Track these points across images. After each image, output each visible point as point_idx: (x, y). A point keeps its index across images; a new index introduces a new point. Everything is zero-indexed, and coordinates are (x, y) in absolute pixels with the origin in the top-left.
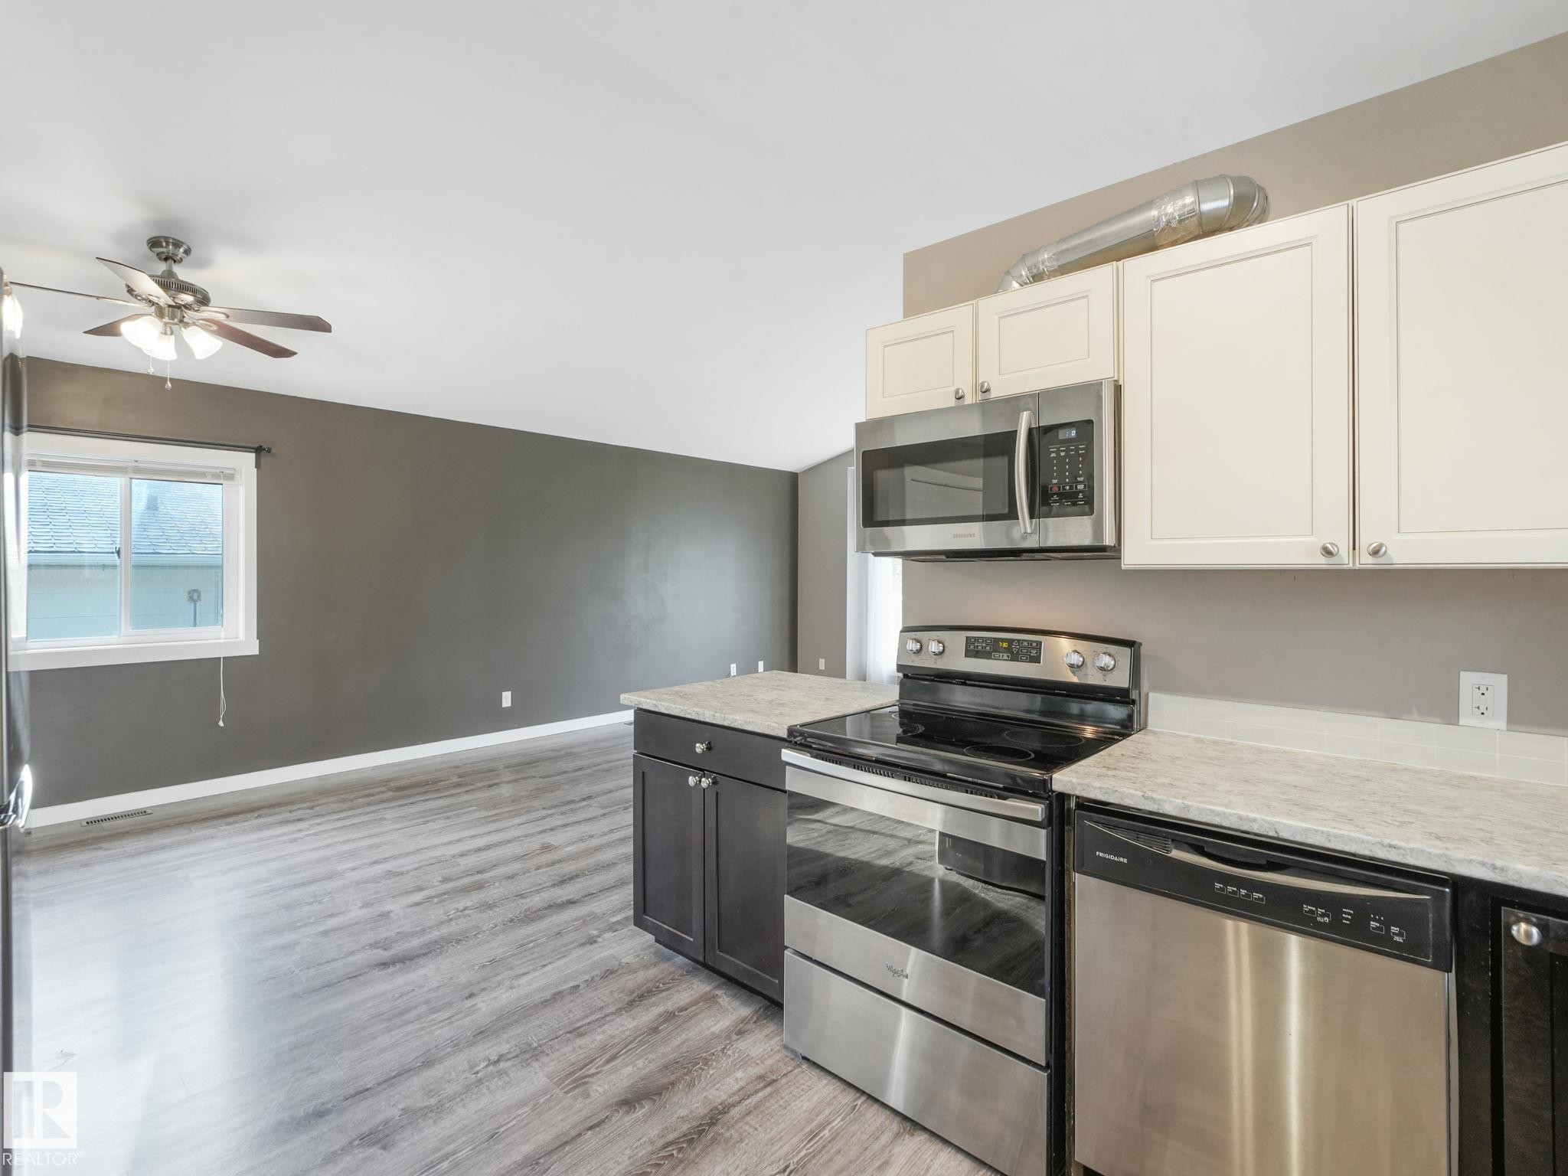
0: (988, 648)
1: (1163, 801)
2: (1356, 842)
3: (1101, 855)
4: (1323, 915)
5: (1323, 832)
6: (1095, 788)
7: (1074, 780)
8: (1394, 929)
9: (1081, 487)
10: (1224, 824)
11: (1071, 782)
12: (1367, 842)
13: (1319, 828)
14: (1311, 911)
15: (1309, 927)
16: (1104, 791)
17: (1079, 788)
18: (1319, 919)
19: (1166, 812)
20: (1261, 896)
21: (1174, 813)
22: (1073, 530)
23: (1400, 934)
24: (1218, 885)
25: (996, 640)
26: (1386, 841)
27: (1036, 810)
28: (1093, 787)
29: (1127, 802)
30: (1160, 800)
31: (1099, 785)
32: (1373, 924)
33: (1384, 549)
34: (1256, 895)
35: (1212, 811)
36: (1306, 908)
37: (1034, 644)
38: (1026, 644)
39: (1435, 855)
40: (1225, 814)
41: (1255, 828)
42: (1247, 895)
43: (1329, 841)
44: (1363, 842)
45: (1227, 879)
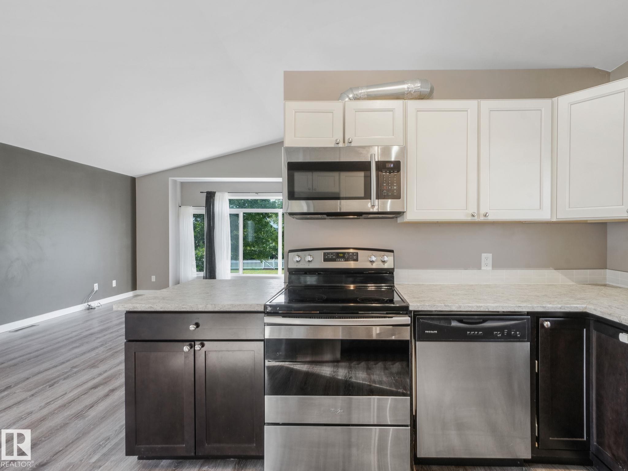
0: (334, 257)
1: (452, 306)
2: (510, 307)
3: (427, 332)
4: (499, 334)
5: (501, 306)
6: (427, 306)
7: (418, 304)
8: (518, 333)
9: (395, 188)
10: (472, 310)
11: (417, 305)
12: (513, 307)
13: (500, 305)
14: (496, 334)
15: (496, 339)
16: (430, 306)
17: (420, 307)
18: (498, 335)
19: (453, 310)
20: (481, 332)
21: (456, 310)
22: (389, 205)
23: (519, 334)
24: (468, 333)
25: (338, 253)
26: (518, 305)
27: (406, 320)
28: (426, 305)
29: (439, 309)
30: (451, 306)
31: (428, 304)
32: (513, 333)
33: (488, 214)
34: (480, 333)
35: (468, 306)
36: (495, 333)
37: (355, 254)
38: (351, 254)
39: (530, 307)
40: (472, 306)
41: (482, 309)
42: (477, 334)
43: (503, 308)
44: (512, 307)
45: (471, 330)
